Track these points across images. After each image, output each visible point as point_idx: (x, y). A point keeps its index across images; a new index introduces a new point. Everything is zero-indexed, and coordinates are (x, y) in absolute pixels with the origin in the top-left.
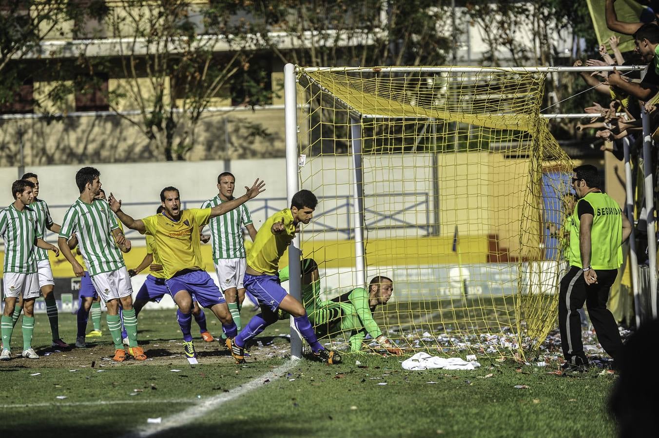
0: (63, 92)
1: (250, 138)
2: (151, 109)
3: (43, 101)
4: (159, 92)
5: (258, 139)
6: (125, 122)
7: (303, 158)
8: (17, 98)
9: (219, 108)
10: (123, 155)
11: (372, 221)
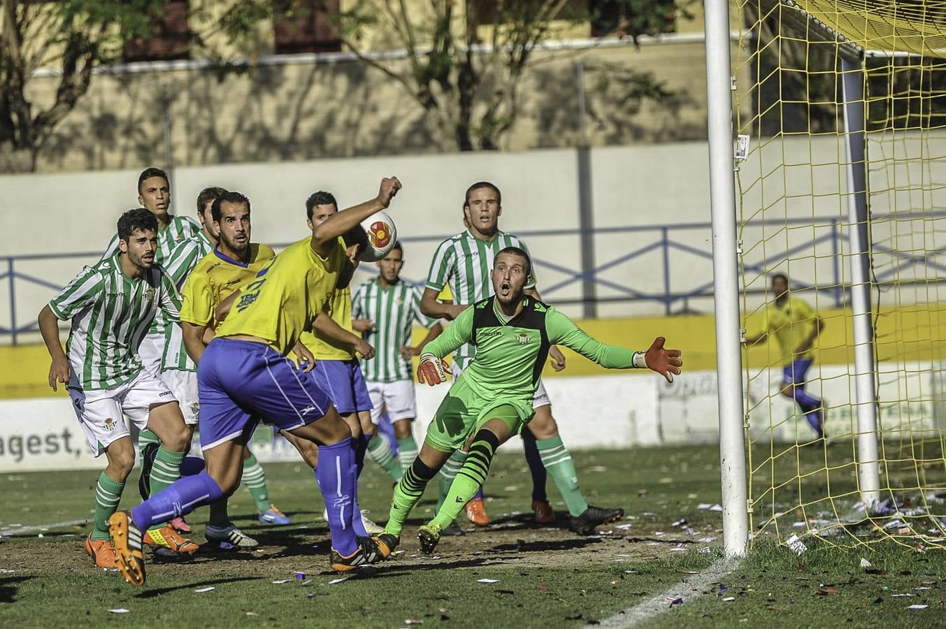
0: (251, 15)
1: (631, 103)
2: (428, 47)
3: (210, 35)
4: (443, 11)
5: (646, 103)
6: (375, 74)
7: (745, 142)
8: (158, 30)
9: (566, 42)
10: (371, 141)
11: (888, 267)
